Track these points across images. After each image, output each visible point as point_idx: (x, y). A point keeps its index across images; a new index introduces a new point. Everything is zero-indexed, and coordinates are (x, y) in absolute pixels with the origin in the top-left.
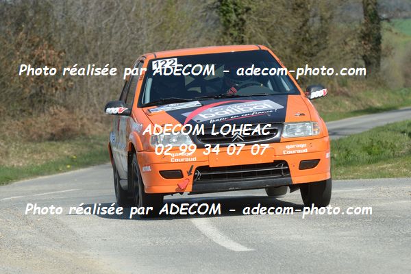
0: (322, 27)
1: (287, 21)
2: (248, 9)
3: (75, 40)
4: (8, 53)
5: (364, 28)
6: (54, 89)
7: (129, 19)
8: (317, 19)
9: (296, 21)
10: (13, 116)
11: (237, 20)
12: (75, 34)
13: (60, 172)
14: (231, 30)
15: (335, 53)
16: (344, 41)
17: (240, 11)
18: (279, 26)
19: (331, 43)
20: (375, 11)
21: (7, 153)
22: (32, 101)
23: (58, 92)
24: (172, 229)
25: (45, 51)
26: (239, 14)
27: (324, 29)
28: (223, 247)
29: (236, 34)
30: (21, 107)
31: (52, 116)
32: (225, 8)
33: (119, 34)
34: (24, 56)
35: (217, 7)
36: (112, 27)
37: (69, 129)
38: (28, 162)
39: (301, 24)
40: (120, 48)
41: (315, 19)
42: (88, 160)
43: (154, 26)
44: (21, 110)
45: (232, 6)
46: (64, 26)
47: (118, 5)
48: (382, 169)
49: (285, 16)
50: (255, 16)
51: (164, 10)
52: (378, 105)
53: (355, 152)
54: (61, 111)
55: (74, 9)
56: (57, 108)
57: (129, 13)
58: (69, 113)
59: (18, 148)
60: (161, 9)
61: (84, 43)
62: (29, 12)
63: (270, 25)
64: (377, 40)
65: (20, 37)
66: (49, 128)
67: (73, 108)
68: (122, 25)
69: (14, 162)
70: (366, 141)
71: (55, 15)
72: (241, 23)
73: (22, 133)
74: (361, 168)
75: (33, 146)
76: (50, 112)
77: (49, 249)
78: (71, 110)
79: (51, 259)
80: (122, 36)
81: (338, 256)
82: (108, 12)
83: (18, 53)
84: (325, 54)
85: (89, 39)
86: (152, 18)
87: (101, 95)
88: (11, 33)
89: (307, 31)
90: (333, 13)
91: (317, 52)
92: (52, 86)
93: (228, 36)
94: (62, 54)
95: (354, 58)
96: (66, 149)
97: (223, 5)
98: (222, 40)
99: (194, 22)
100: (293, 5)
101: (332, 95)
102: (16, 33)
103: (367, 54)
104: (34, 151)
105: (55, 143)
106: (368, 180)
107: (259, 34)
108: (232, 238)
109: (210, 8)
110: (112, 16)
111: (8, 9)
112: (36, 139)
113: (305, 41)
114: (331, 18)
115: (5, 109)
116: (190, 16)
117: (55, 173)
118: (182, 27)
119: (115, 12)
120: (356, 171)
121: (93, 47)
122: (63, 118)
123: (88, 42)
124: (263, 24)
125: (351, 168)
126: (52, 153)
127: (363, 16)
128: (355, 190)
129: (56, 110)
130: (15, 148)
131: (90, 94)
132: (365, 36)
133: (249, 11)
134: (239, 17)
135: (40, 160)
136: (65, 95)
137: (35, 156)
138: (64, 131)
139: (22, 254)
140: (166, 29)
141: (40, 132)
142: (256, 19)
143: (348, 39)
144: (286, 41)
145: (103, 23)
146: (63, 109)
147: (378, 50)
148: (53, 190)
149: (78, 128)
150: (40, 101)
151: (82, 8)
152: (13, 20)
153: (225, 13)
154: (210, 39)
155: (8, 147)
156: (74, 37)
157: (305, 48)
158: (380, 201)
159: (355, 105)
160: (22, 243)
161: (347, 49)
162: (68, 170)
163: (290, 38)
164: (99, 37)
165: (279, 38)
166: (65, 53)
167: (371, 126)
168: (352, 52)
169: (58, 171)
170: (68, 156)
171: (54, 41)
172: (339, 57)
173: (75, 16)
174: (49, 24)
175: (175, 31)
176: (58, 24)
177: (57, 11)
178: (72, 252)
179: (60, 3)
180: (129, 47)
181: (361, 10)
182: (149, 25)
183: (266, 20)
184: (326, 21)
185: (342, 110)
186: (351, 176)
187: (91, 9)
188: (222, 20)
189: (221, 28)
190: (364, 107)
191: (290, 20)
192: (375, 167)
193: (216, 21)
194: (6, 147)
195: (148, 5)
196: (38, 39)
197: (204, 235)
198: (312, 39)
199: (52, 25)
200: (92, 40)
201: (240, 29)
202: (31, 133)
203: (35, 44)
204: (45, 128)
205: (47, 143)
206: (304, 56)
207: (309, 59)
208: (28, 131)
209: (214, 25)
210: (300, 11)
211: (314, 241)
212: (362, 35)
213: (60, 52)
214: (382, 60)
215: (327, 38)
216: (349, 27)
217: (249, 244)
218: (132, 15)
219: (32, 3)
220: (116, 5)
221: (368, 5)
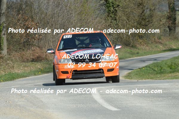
0: (150, 13)
1: (135, 11)
2: (118, 6)
3: (43, 18)
4: (14, 24)
5: (169, 14)
6: (34, 39)
7: (66, 9)
8: (148, 10)
9: (139, 11)
10: (16, 51)
11: (114, 10)
12: (43, 15)
13: (36, 75)
14: (111, 15)
15: (156, 25)
16: (160, 19)
17: (115, 6)
18: (132, 13)
19: (154, 20)
20: (173, 7)
21: (13, 67)
22: (24, 45)
23: (35, 41)
24: (85, 100)
25: (30, 23)
26: (115, 8)
27: (151, 14)
28: (107, 109)
29: (113, 16)
30: (19, 47)
31: (33, 51)
32: (108, 5)
33: (62, 16)
34: (21, 25)
35: (105, 4)
36: (59, 13)
37: (40, 57)
38: (22, 71)
39: (141, 12)
40: (63, 22)
41: (147, 10)
42: (48, 70)
43: (78, 12)
44: (19, 48)
45: (111, 4)
46: (38, 12)
47: (62, 3)
48: (176, 75)
49: (134, 9)
50: (121, 9)
51: (82, 6)
52: (175, 47)
53: (165, 68)
54: (37, 49)
55: (43, 5)
56: (35, 48)
57: (67, 7)
58: (40, 50)
59: (18, 65)
60: (81, 5)
61: (47, 20)
62: (23, 6)
63: (128, 12)
64: (174, 19)
65: (19, 17)
66: (32, 56)
67: (42, 48)
68: (64, 12)
69: (16, 71)
70: (169, 63)
71: (35, 7)
72: (115, 11)
73: (20, 58)
74: (167, 75)
75: (25, 64)
76: (32, 49)
77: (32, 109)
78: (41, 48)
79: (32, 113)
80: (63, 17)
81: (157, 113)
82: (57, 6)
83: (18, 24)
84: (151, 25)
85: (49, 18)
86: (77, 9)
87: (54, 42)
88: (15, 15)
89: (144, 15)
90: (155, 8)
91: (148, 24)
92: (33, 38)
93: (110, 17)
94: (38, 24)
95: (164, 27)
96: (39, 65)
97: (107, 4)
98: (107, 19)
99: (95, 11)
100: (138, 4)
101: (155, 43)
102: (18, 15)
103: (170, 25)
104: (25, 66)
105: (34, 63)
106: (170, 80)
107: (123, 16)
108: (111, 105)
109: (102, 5)
110: (59, 8)
111: (14, 5)
112: (26, 61)
113: (143, 20)
114: (154, 9)
115: (12, 48)
116: (93, 8)
117: (34, 76)
118: (89, 13)
119: (61, 6)
120: (165, 76)
121: (51, 21)
122: (38, 52)
123: (49, 19)
124: (125, 12)
125: (163, 75)
126: (33, 67)
127: (168, 9)
128: (164, 84)
129: (35, 49)
130: (17, 65)
131: (50, 42)
132: (169, 18)
133: (119, 6)
134: (115, 9)
135: (27, 70)
136: (39, 42)
137: (26, 68)
138: (38, 57)
139: (19, 111)
140: (83, 14)
141: (28, 58)
142: (122, 10)
143: (162, 19)
144: (135, 19)
145: (55, 11)
146: (38, 48)
147: (175, 24)
148: (33, 83)
149: (44, 56)
150: (28, 45)
151: (46, 4)
152: (16, 10)
153: (108, 7)
154: (101, 18)
155: (14, 64)
156: (43, 17)
157: (143, 23)
158: (175, 89)
159: (165, 47)
160: (20, 106)
161: (161, 23)
162: (40, 74)
163: (136, 18)
164: (54, 17)
165: (132, 18)
166: (39, 24)
167: (171, 57)
168: (163, 25)
169: (35, 75)
170: (40, 68)
171: (34, 19)
172: (158, 27)
173: (43, 8)
174: (32, 11)
175: (87, 15)
176: (36, 11)
177: (36, 5)
178: (41, 110)
179: (37, 2)
180: (67, 21)
181: (168, 6)
182: (75, 12)
183: (126, 10)
184: (152, 11)
185: (159, 50)
186: (163, 78)
187: (50, 5)
188: (107, 10)
189: (107, 14)
190: (168, 48)
191: (136, 10)
192: (173, 74)
193: (104, 10)
194: (13, 64)
195: (75, 3)
196: (27, 18)
197: (99, 103)
198: (146, 18)
199: (33, 12)
200: (51, 18)
201: (115, 14)
202: (24, 58)
203: (26, 20)
204: (30, 56)
205: (31, 63)
206: (142, 26)
207: (144, 27)
208: (22, 58)
209: (104, 12)
210: (141, 6)
211: (146, 106)
212: (168, 17)
213: (37, 24)
214: (176, 28)
215: (153, 18)
216: (162, 13)
217: (118, 107)
218: (68, 8)
219: (25, 2)
220: (61, 3)
221: (170, 4)
